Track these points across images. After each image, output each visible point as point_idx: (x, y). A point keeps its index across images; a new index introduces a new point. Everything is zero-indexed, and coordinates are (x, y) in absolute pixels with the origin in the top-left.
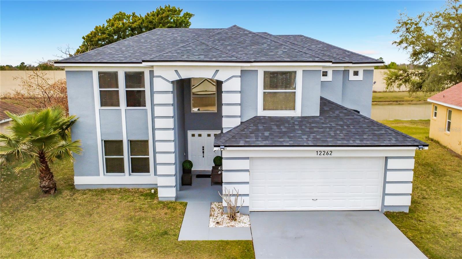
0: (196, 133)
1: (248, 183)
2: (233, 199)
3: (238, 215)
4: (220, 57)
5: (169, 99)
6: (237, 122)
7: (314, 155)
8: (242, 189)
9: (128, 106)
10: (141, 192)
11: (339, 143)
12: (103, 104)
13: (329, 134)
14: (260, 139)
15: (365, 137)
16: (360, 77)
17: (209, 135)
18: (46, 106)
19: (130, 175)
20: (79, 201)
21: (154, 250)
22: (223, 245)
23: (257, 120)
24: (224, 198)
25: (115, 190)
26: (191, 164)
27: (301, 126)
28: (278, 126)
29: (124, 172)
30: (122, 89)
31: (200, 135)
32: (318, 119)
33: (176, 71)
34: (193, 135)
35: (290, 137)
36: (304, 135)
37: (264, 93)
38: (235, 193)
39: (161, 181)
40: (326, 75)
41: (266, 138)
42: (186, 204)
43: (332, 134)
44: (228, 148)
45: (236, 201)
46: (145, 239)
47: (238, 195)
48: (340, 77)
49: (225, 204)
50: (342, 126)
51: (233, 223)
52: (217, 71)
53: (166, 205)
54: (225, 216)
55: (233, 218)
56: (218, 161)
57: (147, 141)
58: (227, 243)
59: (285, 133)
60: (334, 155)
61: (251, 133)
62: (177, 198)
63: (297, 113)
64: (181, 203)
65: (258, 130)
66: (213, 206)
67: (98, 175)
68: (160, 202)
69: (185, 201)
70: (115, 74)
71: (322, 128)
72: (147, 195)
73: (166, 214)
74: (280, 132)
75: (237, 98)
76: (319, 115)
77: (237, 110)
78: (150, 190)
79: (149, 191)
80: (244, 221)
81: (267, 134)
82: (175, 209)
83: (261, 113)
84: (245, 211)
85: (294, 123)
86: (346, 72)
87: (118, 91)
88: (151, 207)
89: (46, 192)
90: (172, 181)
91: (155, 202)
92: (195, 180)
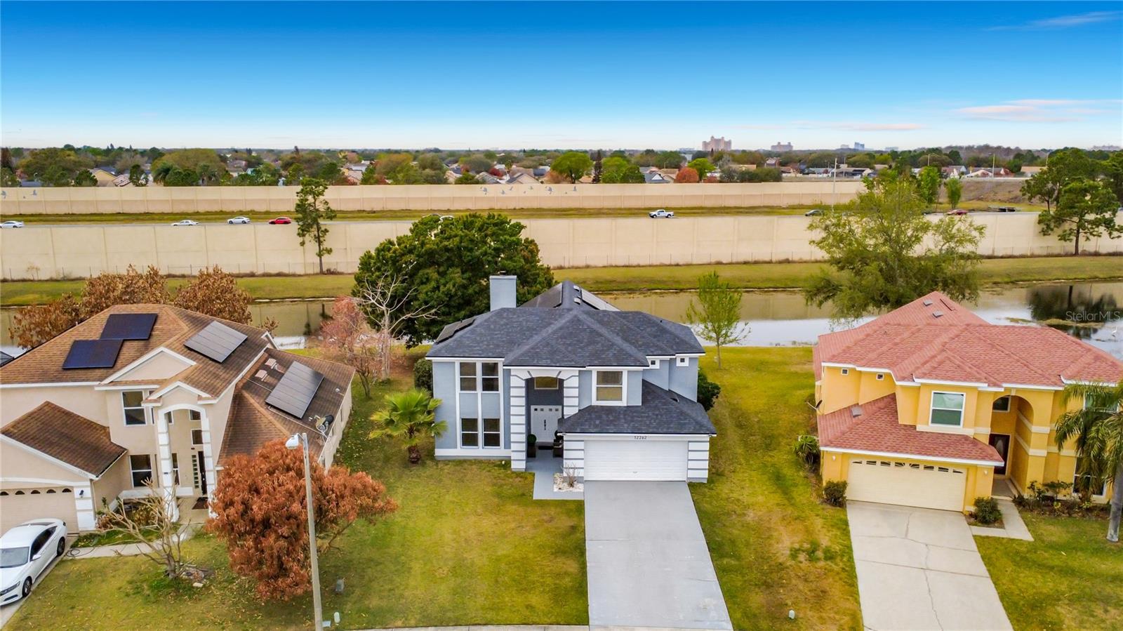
0: (539, 407)
1: (582, 459)
2: (571, 471)
3: (575, 483)
4: (563, 361)
5: (523, 392)
6: (576, 411)
7: (634, 439)
8: (579, 464)
9: (483, 390)
10: (493, 463)
11: (651, 430)
12: (462, 388)
13: (645, 423)
14: (592, 427)
15: (672, 426)
16: (686, 364)
17: (551, 410)
18: (361, 360)
19: (483, 448)
20: (446, 471)
21: (519, 504)
22: (562, 503)
23: (591, 409)
24: (565, 470)
25: (470, 461)
26: (534, 437)
27: (625, 415)
28: (608, 415)
29: (477, 445)
30: (479, 377)
31: (542, 410)
32: (639, 409)
33: (529, 372)
34: (536, 410)
35: (615, 425)
36: (625, 423)
37: (597, 387)
38: (573, 466)
39: (514, 456)
40: (654, 361)
41: (596, 426)
42: (534, 475)
43: (648, 422)
44: (568, 434)
45: (574, 473)
46: (510, 498)
47: (574, 468)
48: (667, 366)
49: (565, 475)
50: (657, 415)
51: (571, 489)
52: (560, 372)
53: (518, 474)
54: (566, 484)
55: (571, 485)
56: (559, 439)
57: (499, 420)
58: (567, 501)
59: (612, 421)
60: (647, 439)
61: (586, 421)
62: (526, 469)
63: (623, 403)
64: (530, 473)
65: (591, 419)
66: (556, 476)
67: (456, 447)
68: (513, 473)
69: (533, 471)
70: (474, 365)
71: (642, 417)
72: (500, 466)
73: (520, 481)
74: (608, 421)
75: (575, 392)
76: (641, 404)
77: (575, 402)
78: (502, 461)
79: (499, 463)
80: (579, 488)
81: (598, 422)
82: (526, 478)
83: (595, 402)
84: (581, 480)
85: (619, 413)
86: (672, 362)
87: (475, 378)
88: (507, 476)
89: (413, 462)
90: (523, 456)
91: (509, 472)
92: (539, 452)
